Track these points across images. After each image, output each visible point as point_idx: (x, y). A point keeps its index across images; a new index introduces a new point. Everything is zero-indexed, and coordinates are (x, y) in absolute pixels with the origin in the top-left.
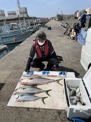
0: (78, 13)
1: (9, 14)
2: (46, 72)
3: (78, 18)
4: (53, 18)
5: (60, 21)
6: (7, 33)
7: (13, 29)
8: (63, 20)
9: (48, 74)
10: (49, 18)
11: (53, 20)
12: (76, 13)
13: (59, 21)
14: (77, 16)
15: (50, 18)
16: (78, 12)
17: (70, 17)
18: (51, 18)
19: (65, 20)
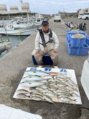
0: (80, 11)
1: (11, 9)
9: (49, 71)
10: (51, 15)
19: (67, 18)
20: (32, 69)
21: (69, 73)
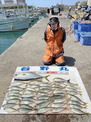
0: (79, 4)
1: (5, 2)
6: (4, 19)
7: (10, 17)
9: (47, 70)
20: (23, 69)
21: (71, 72)
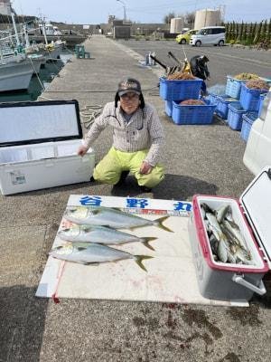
0: (173, 21)
2: (136, 201)
3: (175, 36)
4: (99, 27)
5: (123, 40)
8: (130, 37)
10: (86, 27)
11: (98, 33)
12: (168, 21)
13: (120, 40)
14: (172, 31)
15: (88, 27)
16: (172, 17)
17: (151, 32)
18: (91, 26)
19: (137, 40)
20: (86, 202)
